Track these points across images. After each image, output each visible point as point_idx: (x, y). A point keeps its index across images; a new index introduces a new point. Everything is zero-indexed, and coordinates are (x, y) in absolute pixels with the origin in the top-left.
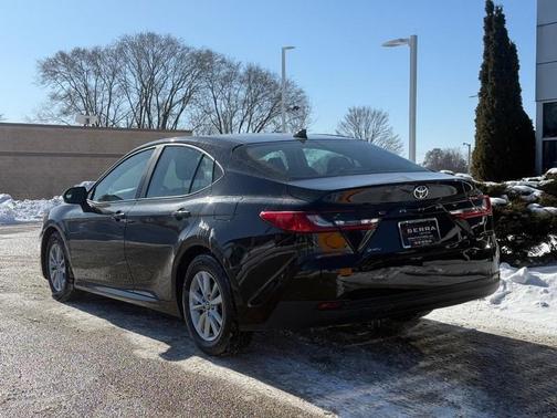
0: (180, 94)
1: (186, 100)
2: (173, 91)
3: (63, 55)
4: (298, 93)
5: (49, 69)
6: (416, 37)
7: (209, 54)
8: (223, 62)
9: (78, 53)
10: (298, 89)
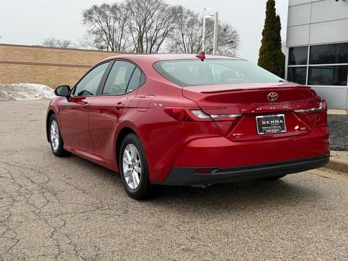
0: (162, 32)
1: (165, 35)
2: (157, 30)
3: (95, 7)
4: (234, 32)
5: (88, 15)
6: (217, 13)
7: (180, 9)
8: (189, 13)
9: (104, 6)
10: (233, 30)
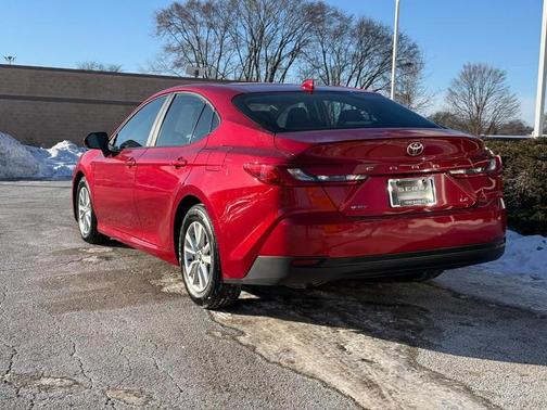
0: (290, 47)
1: (294, 53)
2: (282, 45)
3: (178, 7)
4: (411, 48)
7: (322, 7)
8: (336, 14)
9: (192, 4)
10: (411, 43)
